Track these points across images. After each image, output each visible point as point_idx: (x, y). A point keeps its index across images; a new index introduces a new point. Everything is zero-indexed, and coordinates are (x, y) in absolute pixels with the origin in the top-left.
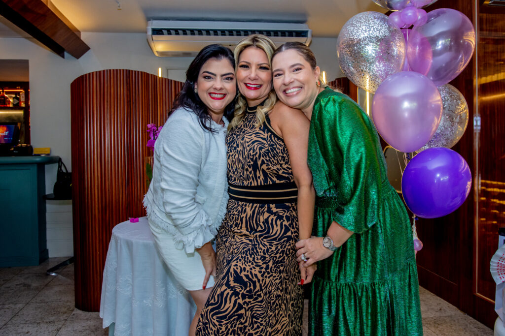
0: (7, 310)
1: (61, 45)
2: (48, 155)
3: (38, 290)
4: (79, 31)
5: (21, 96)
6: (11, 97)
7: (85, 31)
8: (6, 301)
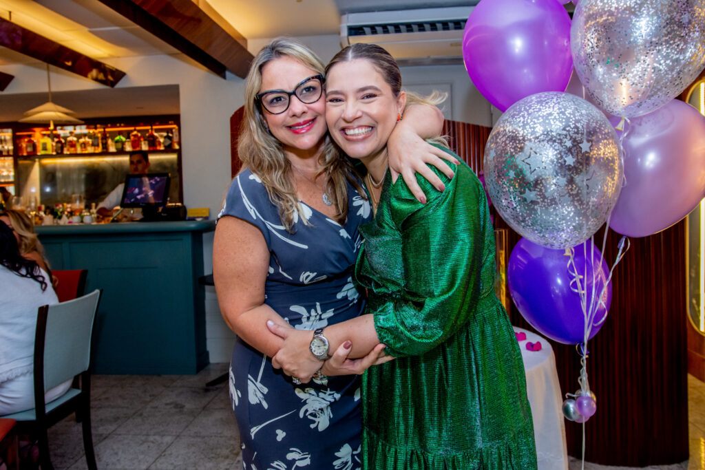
0: (152, 445)
1: (219, 60)
2: (207, 218)
3: (194, 414)
4: (245, 40)
5: (175, 134)
6: (161, 136)
7: (255, 37)
8: (151, 429)
